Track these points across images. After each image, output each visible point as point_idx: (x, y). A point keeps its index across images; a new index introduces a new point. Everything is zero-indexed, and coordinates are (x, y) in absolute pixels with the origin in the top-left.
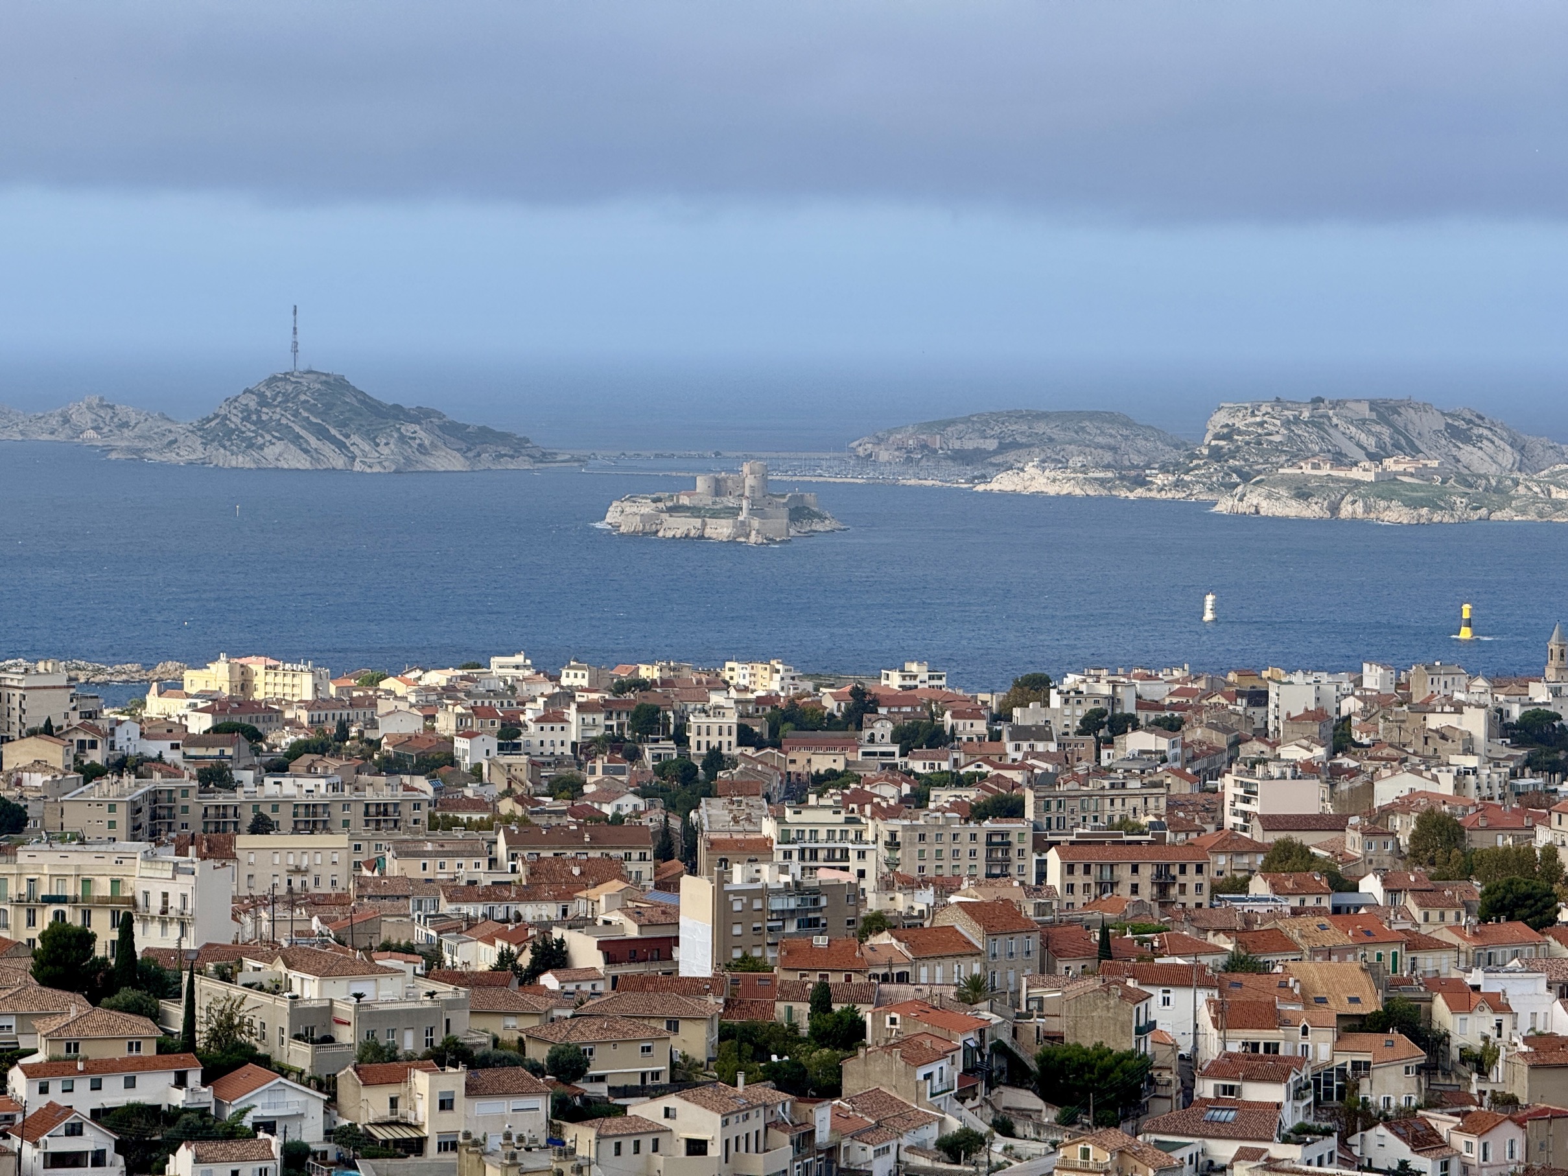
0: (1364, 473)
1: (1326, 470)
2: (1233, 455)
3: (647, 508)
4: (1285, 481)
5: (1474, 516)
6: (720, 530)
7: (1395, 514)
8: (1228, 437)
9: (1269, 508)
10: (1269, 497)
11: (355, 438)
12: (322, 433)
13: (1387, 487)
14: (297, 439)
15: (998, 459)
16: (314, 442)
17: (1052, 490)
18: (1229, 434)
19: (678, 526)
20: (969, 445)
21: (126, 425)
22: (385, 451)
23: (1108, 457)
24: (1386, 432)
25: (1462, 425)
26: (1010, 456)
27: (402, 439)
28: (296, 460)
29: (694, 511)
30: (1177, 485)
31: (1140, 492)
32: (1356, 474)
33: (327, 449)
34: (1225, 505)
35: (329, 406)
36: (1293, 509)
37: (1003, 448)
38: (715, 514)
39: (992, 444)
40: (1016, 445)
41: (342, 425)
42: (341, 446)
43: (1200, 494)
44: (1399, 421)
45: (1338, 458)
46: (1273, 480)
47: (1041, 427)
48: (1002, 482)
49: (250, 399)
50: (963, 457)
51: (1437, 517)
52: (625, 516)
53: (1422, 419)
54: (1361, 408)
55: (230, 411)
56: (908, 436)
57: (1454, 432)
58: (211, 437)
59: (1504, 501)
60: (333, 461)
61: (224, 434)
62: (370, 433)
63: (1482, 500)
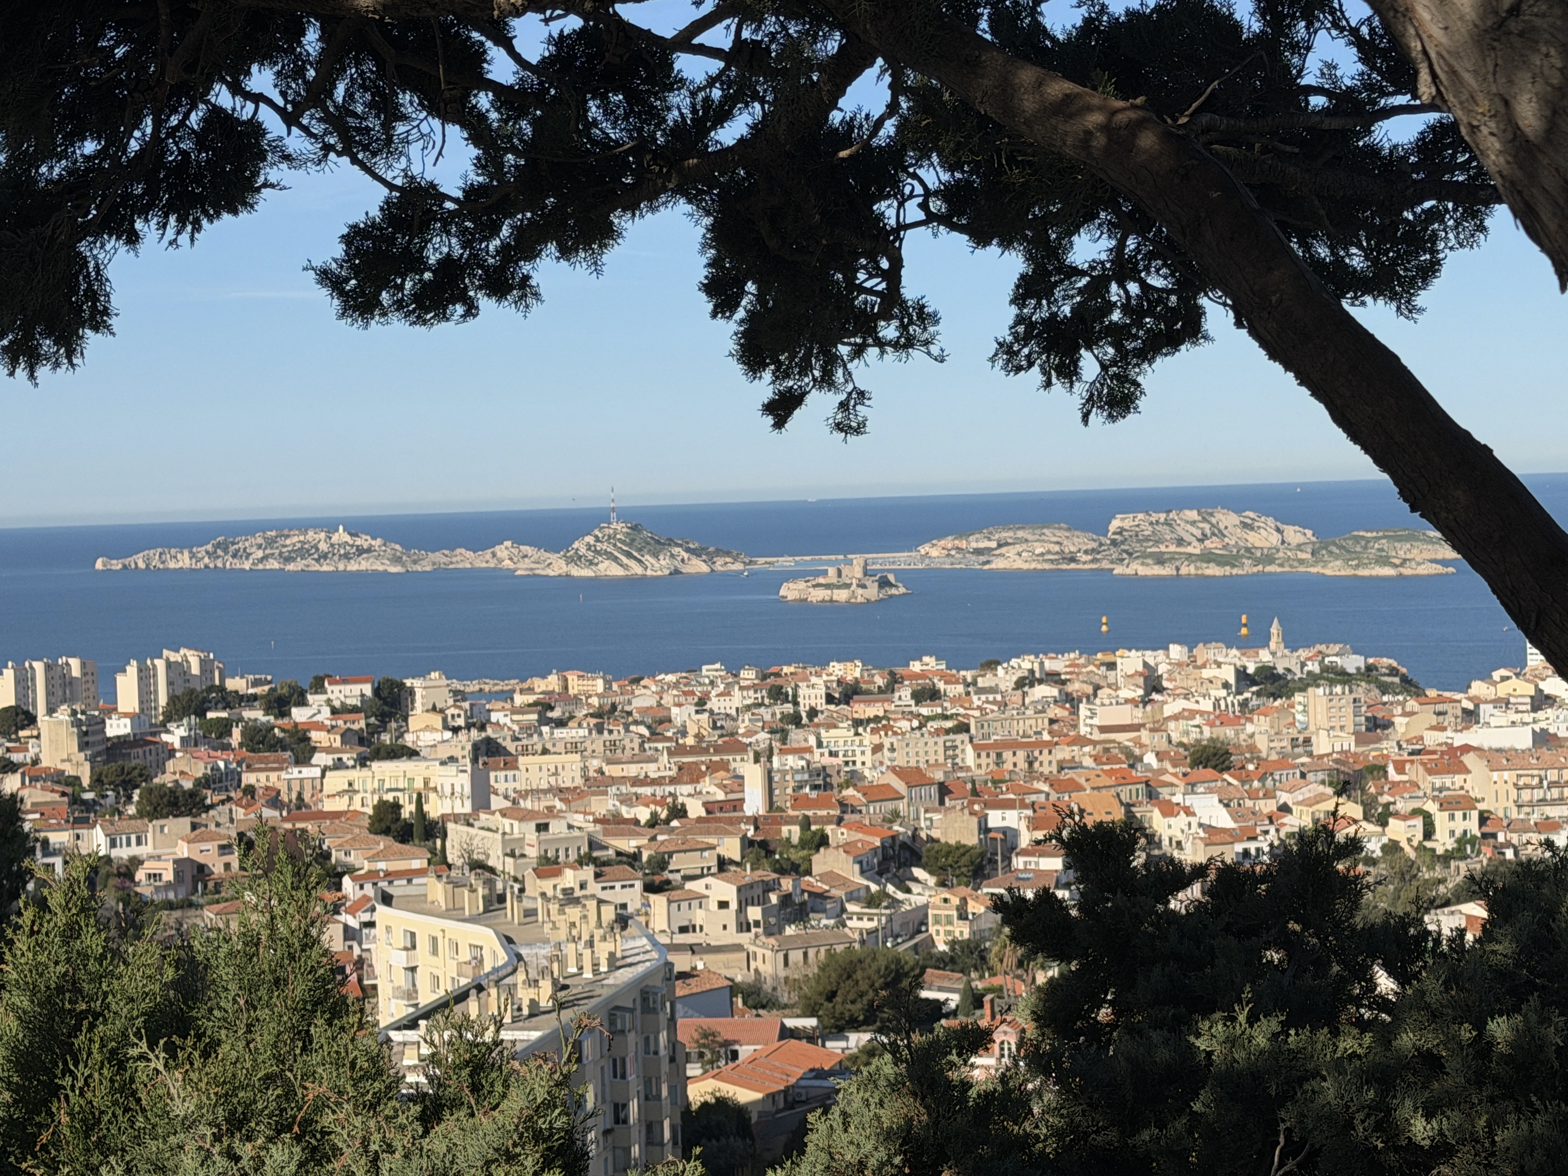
0: (1195, 549)
1: (1173, 548)
2: (1123, 543)
3: (801, 585)
4: (1151, 555)
5: (1255, 570)
6: (841, 595)
7: (1213, 570)
8: (1120, 533)
9: (1142, 571)
10: (1143, 564)
11: (647, 557)
12: (629, 555)
13: (1208, 557)
14: (615, 559)
15: (997, 552)
16: (625, 560)
17: (1025, 566)
18: (1121, 531)
19: (817, 596)
20: (982, 545)
21: (526, 556)
22: (662, 562)
23: (1057, 548)
24: (1207, 527)
25: (1249, 521)
26: (1003, 550)
27: (672, 556)
28: (616, 571)
29: (828, 586)
30: (1094, 561)
31: (1073, 566)
32: (1189, 550)
33: (632, 563)
34: (1119, 570)
35: (633, 540)
36: (1156, 571)
37: (1000, 546)
38: (839, 587)
39: (994, 544)
40: (1007, 544)
41: (639, 550)
42: (640, 561)
43: (1105, 565)
44: (1214, 521)
45: (1180, 542)
46: (1145, 555)
47: (1020, 534)
48: (998, 564)
49: (590, 539)
50: (978, 552)
51: (1235, 571)
52: (790, 591)
53: (1227, 519)
54: (1193, 515)
55: (580, 546)
56: (948, 542)
57: (1245, 525)
58: (570, 561)
59: (1272, 561)
60: (636, 570)
61: (578, 558)
62: (656, 554)
63: (1259, 561)
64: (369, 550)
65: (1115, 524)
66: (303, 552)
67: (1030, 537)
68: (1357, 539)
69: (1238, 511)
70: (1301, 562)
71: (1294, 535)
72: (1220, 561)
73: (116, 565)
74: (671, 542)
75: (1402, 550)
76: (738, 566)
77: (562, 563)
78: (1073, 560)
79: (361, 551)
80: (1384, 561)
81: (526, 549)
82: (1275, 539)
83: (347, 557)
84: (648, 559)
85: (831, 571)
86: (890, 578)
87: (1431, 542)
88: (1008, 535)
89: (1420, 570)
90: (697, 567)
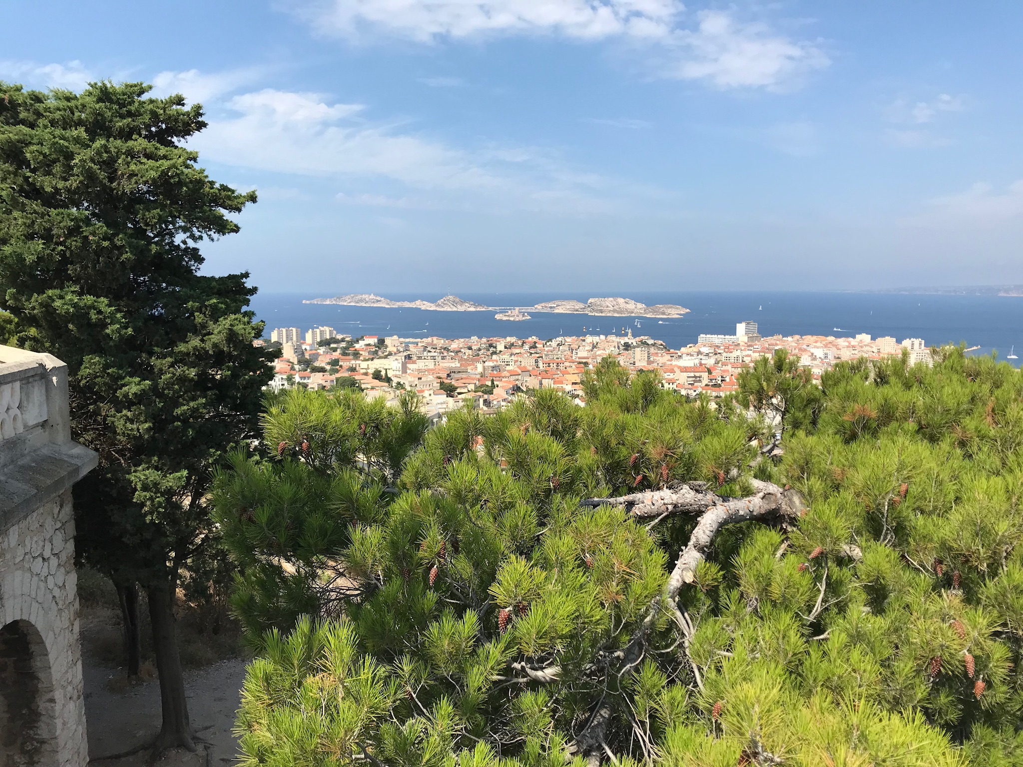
0: (612, 308)
1: (605, 308)
2: (591, 306)
3: (501, 315)
4: (599, 310)
5: (628, 315)
6: (512, 319)
7: (616, 315)
9: (596, 314)
12: (453, 305)
13: (614, 311)
14: (449, 306)
15: (556, 308)
17: (564, 312)
18: (591, 303)
19: (505, 318)
20: (552, 305)
21: (424, 304)
22: (463, 307)
23: (573, 307)
24: (615, 302)
26: (558, 307)
27: (465, 306)
28: (449, 309)
29: (508, 316)
30: (583, 311)
32: (610, 309)
33: (454, 307)
34: (590, 314)
35: (454, 301)
36: (600, 314)
38: (511, 316)
39: (555, 306)
41: (456, 304)
42: (456, 307)
43: (587, 312)
44: (617, 301)
45: (608, 306)
46: (597, 310)
47: (563, 303)
48: (556, 311)
49: (442, 300)
50: (551, 307)
51: (622, 315)
52: (498, 317)
53: (621, 301)
54: (612, 299)
55: (440, 302)
56: (543, 305)
57: (626, 302)
58: (437, 306)
59: (632, 312)
60: (455, 309)
61: (439, 305)
62: (461, 305)
63: (629, 312)
64: (380, 301)
65: (590, 301)
66: (361, 301)
67: (566, 304)
68: (657, 307)
69: (624, 298)
70: (641, 313)
71: (640, 305)
72: (618, 312)
73: (308, 302)
74: (465, 302)
75: (669, 311)
76: (483, 309)
77: (435, 306)
78: (577, 311)
79: (378, 301)
80: (664, 314)
81: (424, 302)
82: (634, 306)
83: (374, 302)
84: (459, 306)
85: (509, 311)
86: (526, 314)
87: (677, 309)
88: (560, 303)
89: (674, 317)
90: (472, 309)
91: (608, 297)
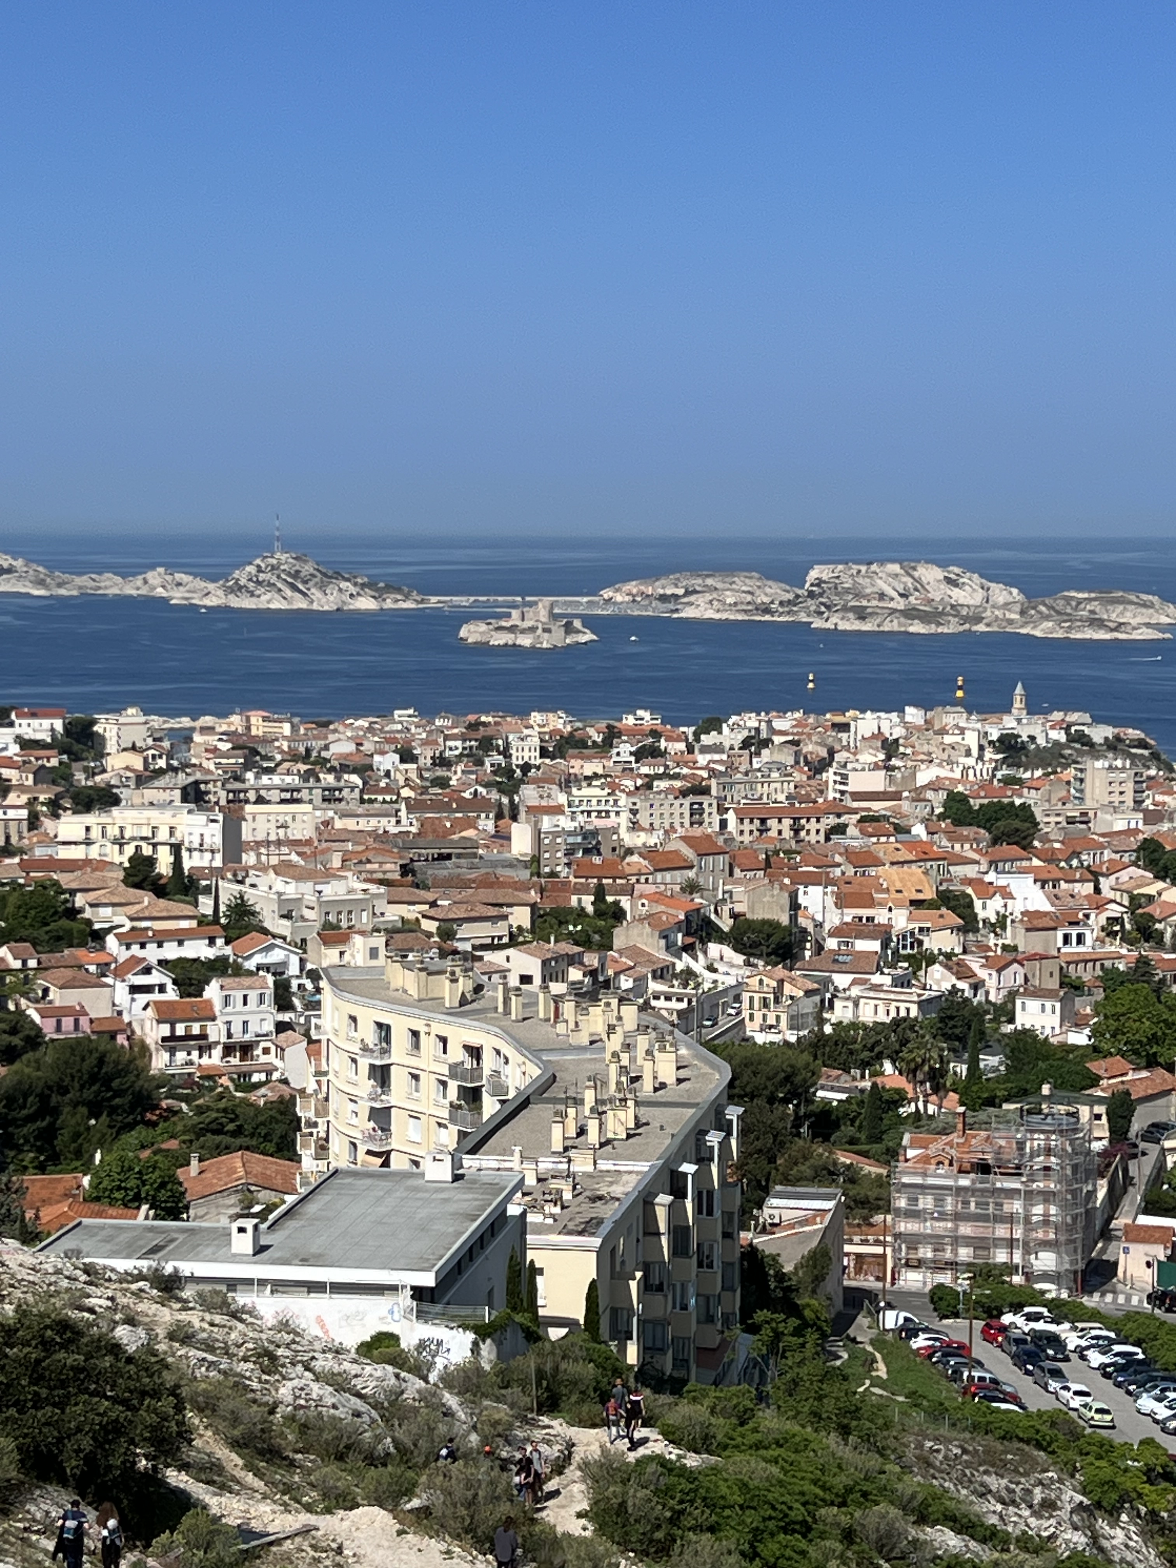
0: (900, 604)
1: (874, 603)
2: (821, 595)
3: (483, 627)
4: (853, 609)
5: (961, 629)
6: (525, 641)
7: (917, 628)
8: (818, 585)
9: (843, 626)
10: (842, 619)
11: (313, 590)
12: (294, 588)
13: (910, 613)
14: (279, 591)
15: (685, 600)
16: (288, 592)
17: (717, 616)
18: (819, 582)
19: (500, 639)
20: (669, 592)
21: (180, 584)
22: (332, 598)
23: (749, 598)
24: (909, 581)
25: (952, 576)
26: (692, 598)
27: (340, 590)
28: (277, 604)
29: (513, 630)
30: (790, 613)
31: (767, 618)
32: (892, 605)
33: (297, 596)
34: (818, 623)
35: (298, 572)
36: (857, 626)
37: (687, 593)
38: (523, 631)
39: (681, 592)
40: (695, 592)
41: (305, 582)
42: (304, 594)
43: (803, 618)
44: (916, 574)
45: (882, 596)
46: (845, 609)
47: (710, 581)
48: (688, 613)
49: (250, 569)
50: (663, 598)
51: (940, 630)
52: (471, 633)
53: (930, 574)
54: (895, 568)
55: (242, 575)
56: (633, 587)
57: (948, 580)
58: (230, 591)
59: (979, 619)
60: (300, 603)
61: (237, 589)
62: (322, 588)
63: (966, 619)
64: (10, 571)
65: (814, 574)
67: (719, 585)
68: (1068, 599)
69: (942, 564)
70: (1011, 622)
71: (1001, 594)
72: (925, 617)
74: (338, 576)
75: (1115, 614)
76: (409, 605)
77: (220, 593)
78: (767, 611)
80: (1096, 623)
81: (179, 576)
82: (980, 595)
84: (315, 593)
85: (515, 613)
86: (577, 624)
87: (1145, 605)
88: (696, 583)
89: (1136, 635)
90: (366, 603)
91: (882, 562)
